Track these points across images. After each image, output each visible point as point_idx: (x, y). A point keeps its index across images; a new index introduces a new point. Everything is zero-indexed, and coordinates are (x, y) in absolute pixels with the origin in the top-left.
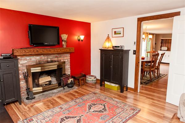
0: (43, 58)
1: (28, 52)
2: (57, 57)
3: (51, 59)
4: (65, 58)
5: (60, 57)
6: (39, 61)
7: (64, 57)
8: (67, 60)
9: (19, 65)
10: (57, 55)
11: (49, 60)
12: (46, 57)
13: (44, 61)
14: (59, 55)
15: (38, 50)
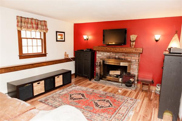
0: (112, 55)
1: (100, 49)
2: (124, 55)
3: (118, 56)
4: (133, 58)
5: (127, 56)
6: (109, 57)
7: (131, 57)
8: (134, 60)
9: (97, 57)
10: (124, 54)
11: (117, 57)
12: (114, 54)
13: (112, 57)
14: (126, 55)
15: (107, 48)
